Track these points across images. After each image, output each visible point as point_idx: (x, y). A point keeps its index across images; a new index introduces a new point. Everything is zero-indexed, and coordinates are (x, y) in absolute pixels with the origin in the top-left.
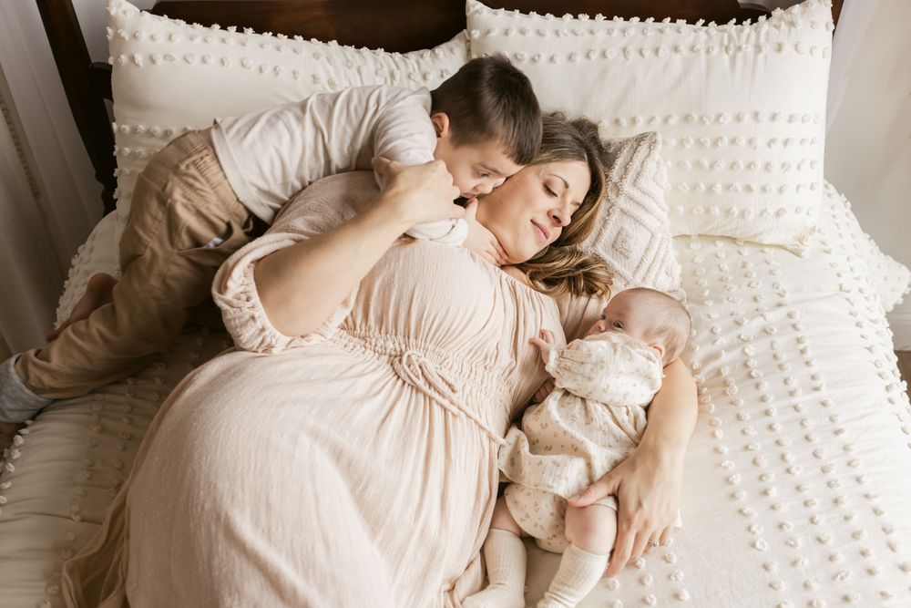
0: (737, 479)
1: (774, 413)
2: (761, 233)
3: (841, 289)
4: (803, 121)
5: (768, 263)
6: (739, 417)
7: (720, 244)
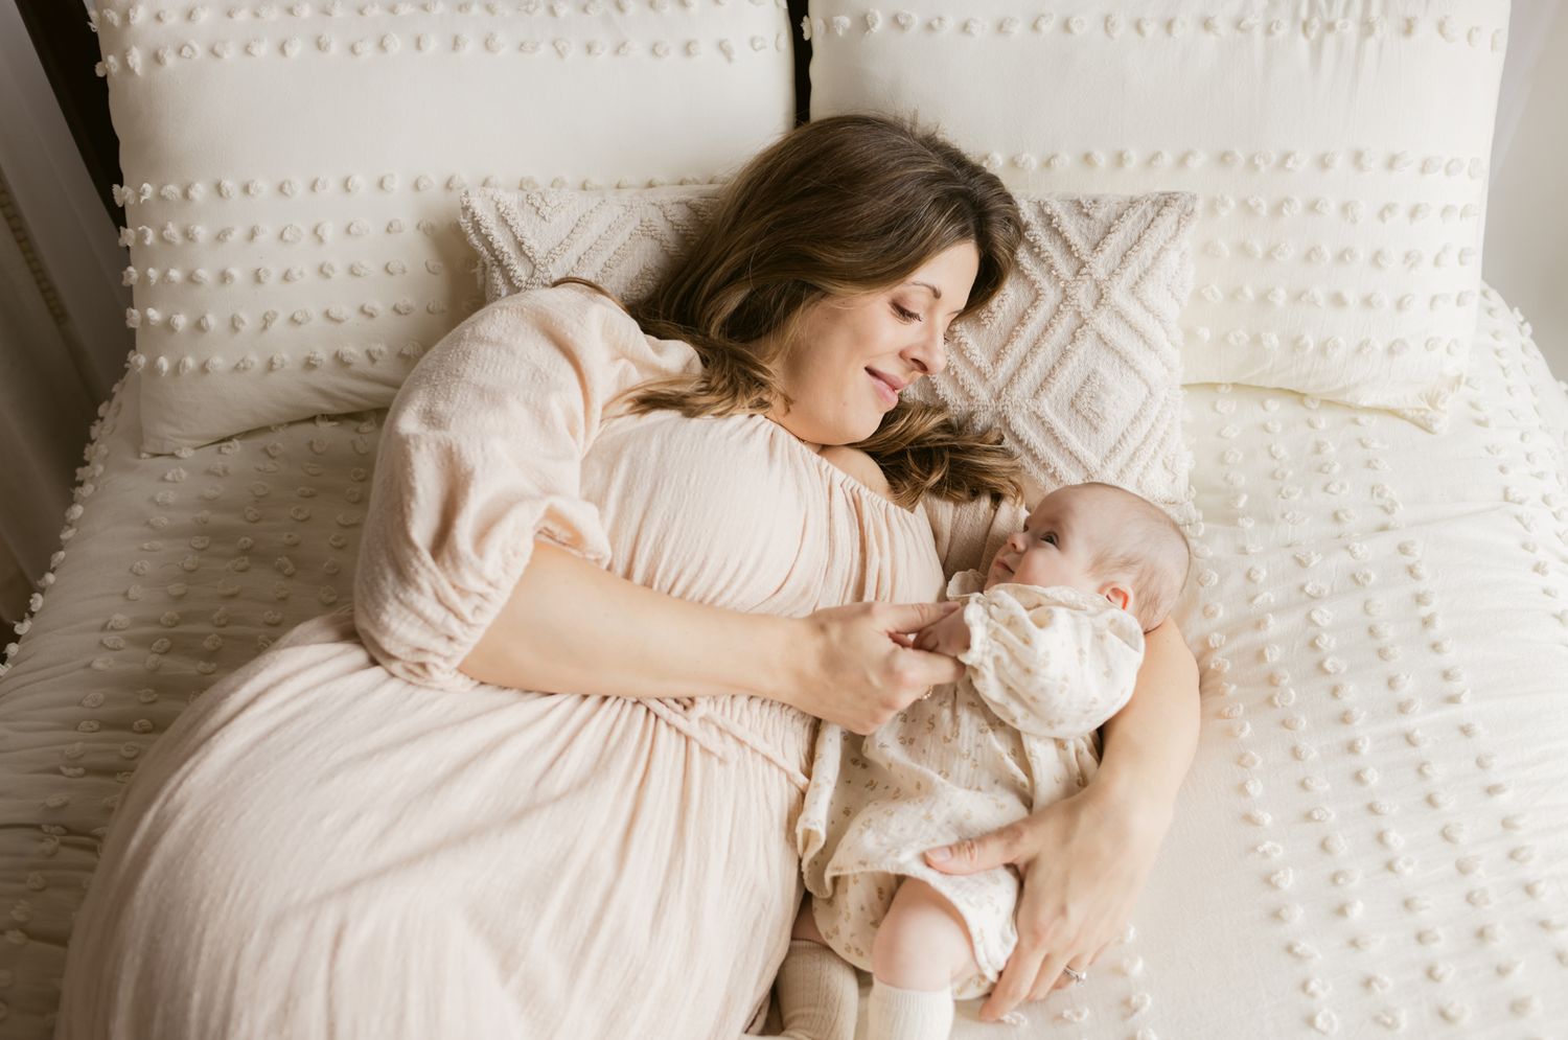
0: (1288, 880)
1: (1366, 748)
2: (1356, 385)
3: (1506, 498)
4: (1448, 172)
5: (1364, 446)
6: (1295, 753)
7: (1274, 405)
